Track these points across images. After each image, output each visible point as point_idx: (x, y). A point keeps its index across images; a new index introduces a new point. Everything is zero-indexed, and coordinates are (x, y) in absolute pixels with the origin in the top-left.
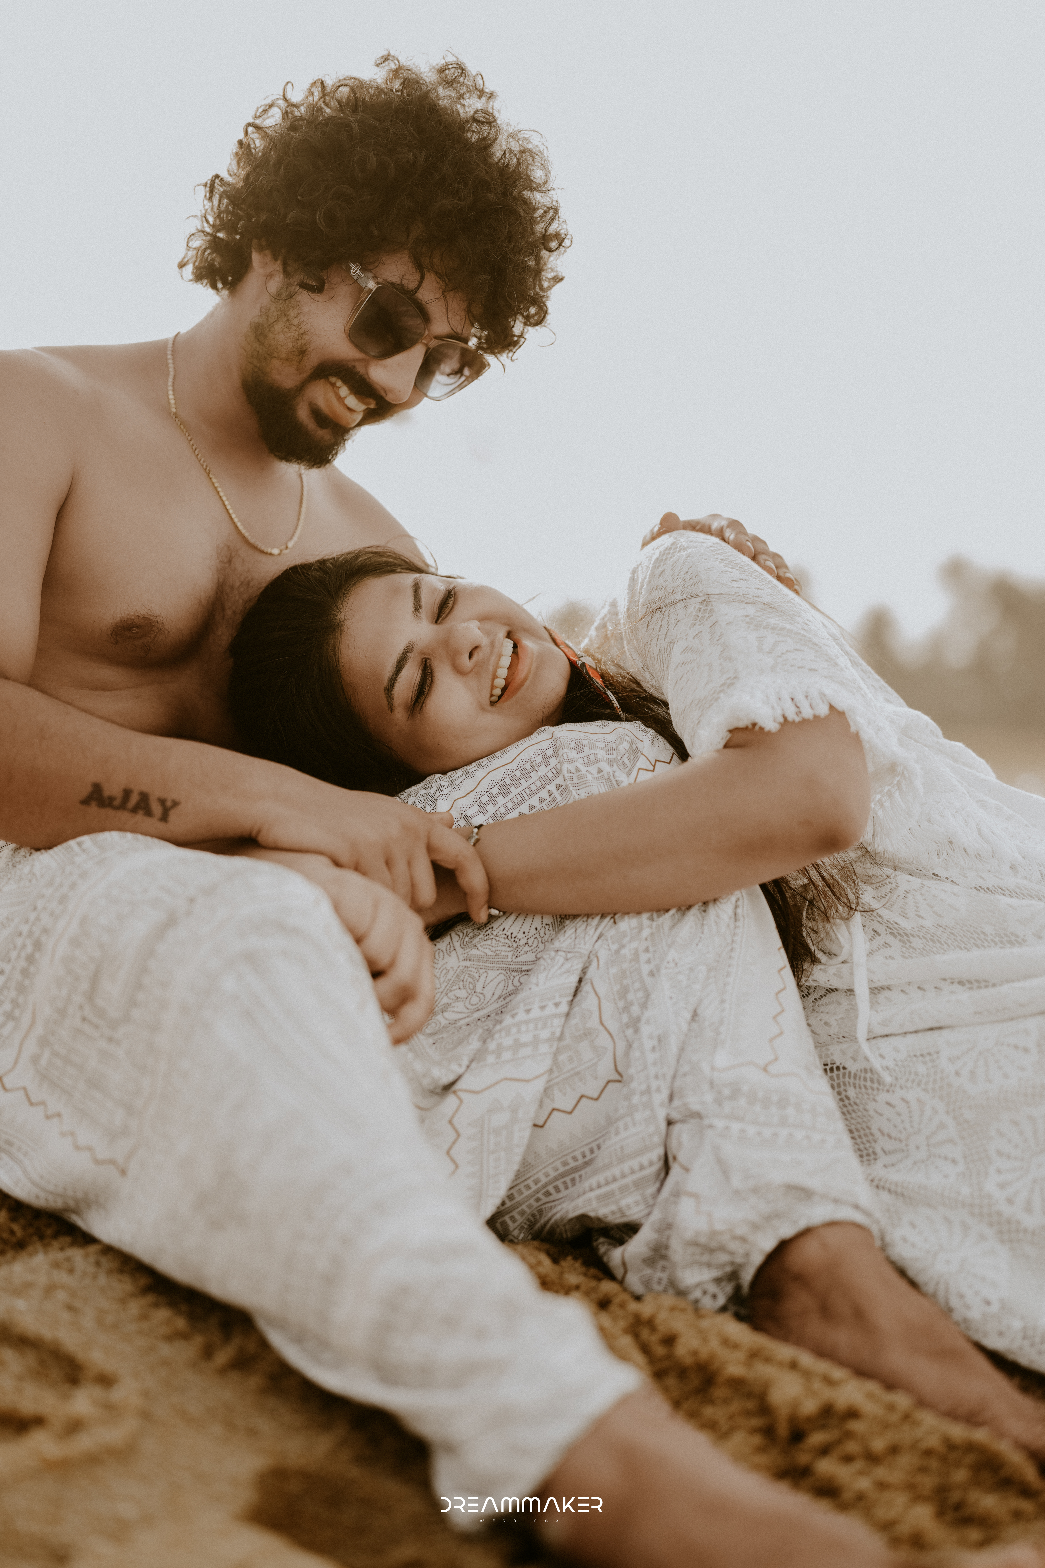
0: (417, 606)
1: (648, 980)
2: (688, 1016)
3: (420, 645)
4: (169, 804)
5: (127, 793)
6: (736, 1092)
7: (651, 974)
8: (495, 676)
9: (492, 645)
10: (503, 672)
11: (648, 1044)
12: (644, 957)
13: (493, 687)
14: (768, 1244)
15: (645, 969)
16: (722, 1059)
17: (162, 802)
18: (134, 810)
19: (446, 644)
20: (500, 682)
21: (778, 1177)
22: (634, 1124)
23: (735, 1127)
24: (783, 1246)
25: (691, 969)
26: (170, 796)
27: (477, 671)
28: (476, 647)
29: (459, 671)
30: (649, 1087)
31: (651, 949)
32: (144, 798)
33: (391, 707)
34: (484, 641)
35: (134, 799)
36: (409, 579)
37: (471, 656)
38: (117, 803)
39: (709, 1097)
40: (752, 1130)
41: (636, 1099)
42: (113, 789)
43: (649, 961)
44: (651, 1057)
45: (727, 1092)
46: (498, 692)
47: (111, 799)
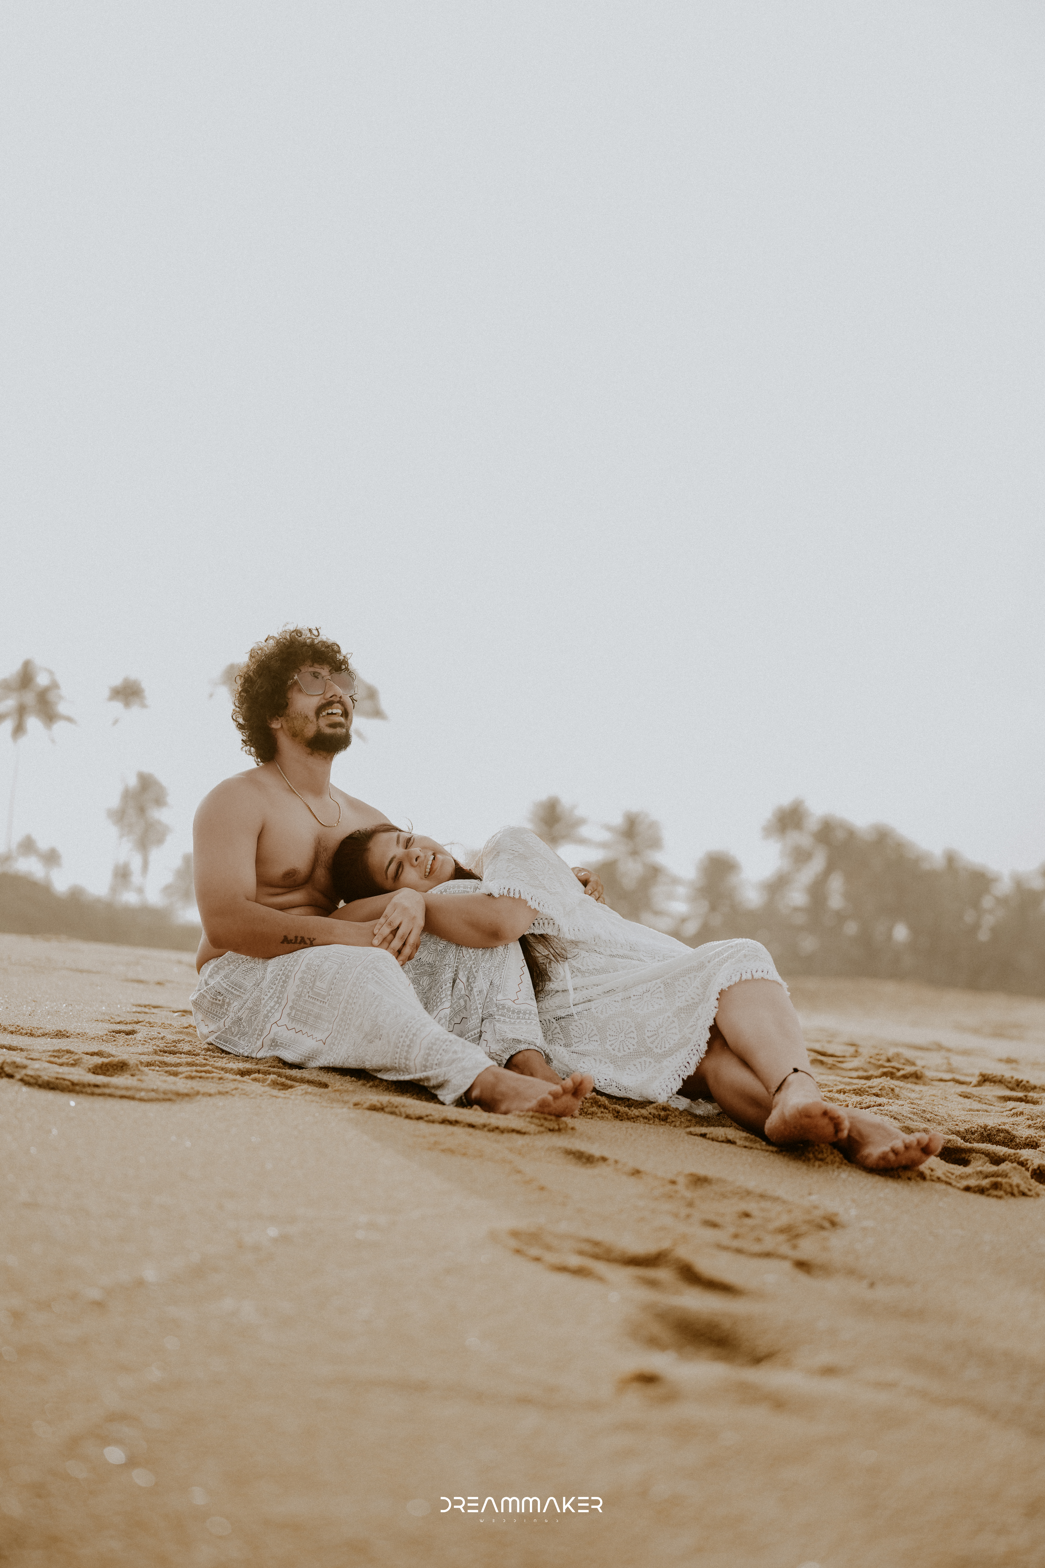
0: (398, 842)
1: (475, 974)
2: (489, 984)
3: (398, 856)
4: (312, 939)
5: (296, 937)
6: (504, 1007)
7: (476, 972)
8: (426, 868)
9: (425, 856)
10: (429, 866)
11: (476, 994)
12: (473, 966)
13: (425, 872)
14: (507, 1057)
15: (474, 970)
16: (500, 997)
17: (309, 939)
18: (300, 943)
19: (408, 856)
20: (428, 870)
21: (511, 1036)
22: (472, 1020)
23: (502, 1018)
24: (512, 1057)
25: (489, 969)
26: (312, 937)
27: (419, 866)
28: (419, 857)
29: (412, 865)
30: (477, 1007)
31: (475, 963)
32: (303, 938)
33: (387, 878)
34: (422, 855)
35: (299, 939)
36: (395, 834)
37: (416, 860)
38: (293, 941)
39: (495, 1009)
40: (508, 1020)
41: (472, 1012)
42: (291, 937)
43: (475, 968)
44: (477, 998)
45: (501, 1007)
46: (427, 874)
47: (291, 940)
